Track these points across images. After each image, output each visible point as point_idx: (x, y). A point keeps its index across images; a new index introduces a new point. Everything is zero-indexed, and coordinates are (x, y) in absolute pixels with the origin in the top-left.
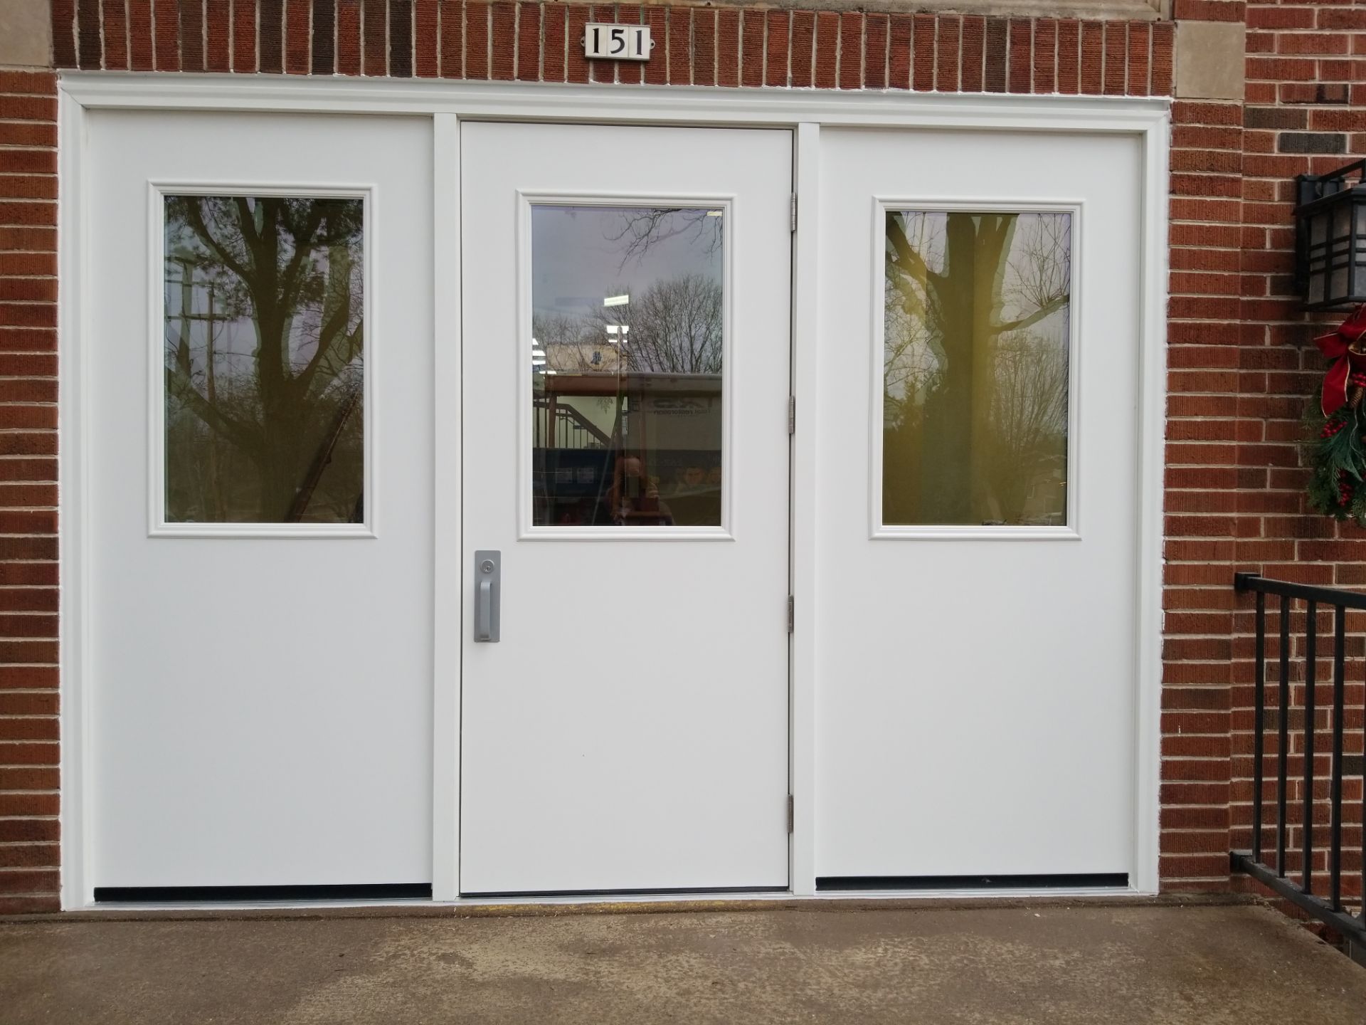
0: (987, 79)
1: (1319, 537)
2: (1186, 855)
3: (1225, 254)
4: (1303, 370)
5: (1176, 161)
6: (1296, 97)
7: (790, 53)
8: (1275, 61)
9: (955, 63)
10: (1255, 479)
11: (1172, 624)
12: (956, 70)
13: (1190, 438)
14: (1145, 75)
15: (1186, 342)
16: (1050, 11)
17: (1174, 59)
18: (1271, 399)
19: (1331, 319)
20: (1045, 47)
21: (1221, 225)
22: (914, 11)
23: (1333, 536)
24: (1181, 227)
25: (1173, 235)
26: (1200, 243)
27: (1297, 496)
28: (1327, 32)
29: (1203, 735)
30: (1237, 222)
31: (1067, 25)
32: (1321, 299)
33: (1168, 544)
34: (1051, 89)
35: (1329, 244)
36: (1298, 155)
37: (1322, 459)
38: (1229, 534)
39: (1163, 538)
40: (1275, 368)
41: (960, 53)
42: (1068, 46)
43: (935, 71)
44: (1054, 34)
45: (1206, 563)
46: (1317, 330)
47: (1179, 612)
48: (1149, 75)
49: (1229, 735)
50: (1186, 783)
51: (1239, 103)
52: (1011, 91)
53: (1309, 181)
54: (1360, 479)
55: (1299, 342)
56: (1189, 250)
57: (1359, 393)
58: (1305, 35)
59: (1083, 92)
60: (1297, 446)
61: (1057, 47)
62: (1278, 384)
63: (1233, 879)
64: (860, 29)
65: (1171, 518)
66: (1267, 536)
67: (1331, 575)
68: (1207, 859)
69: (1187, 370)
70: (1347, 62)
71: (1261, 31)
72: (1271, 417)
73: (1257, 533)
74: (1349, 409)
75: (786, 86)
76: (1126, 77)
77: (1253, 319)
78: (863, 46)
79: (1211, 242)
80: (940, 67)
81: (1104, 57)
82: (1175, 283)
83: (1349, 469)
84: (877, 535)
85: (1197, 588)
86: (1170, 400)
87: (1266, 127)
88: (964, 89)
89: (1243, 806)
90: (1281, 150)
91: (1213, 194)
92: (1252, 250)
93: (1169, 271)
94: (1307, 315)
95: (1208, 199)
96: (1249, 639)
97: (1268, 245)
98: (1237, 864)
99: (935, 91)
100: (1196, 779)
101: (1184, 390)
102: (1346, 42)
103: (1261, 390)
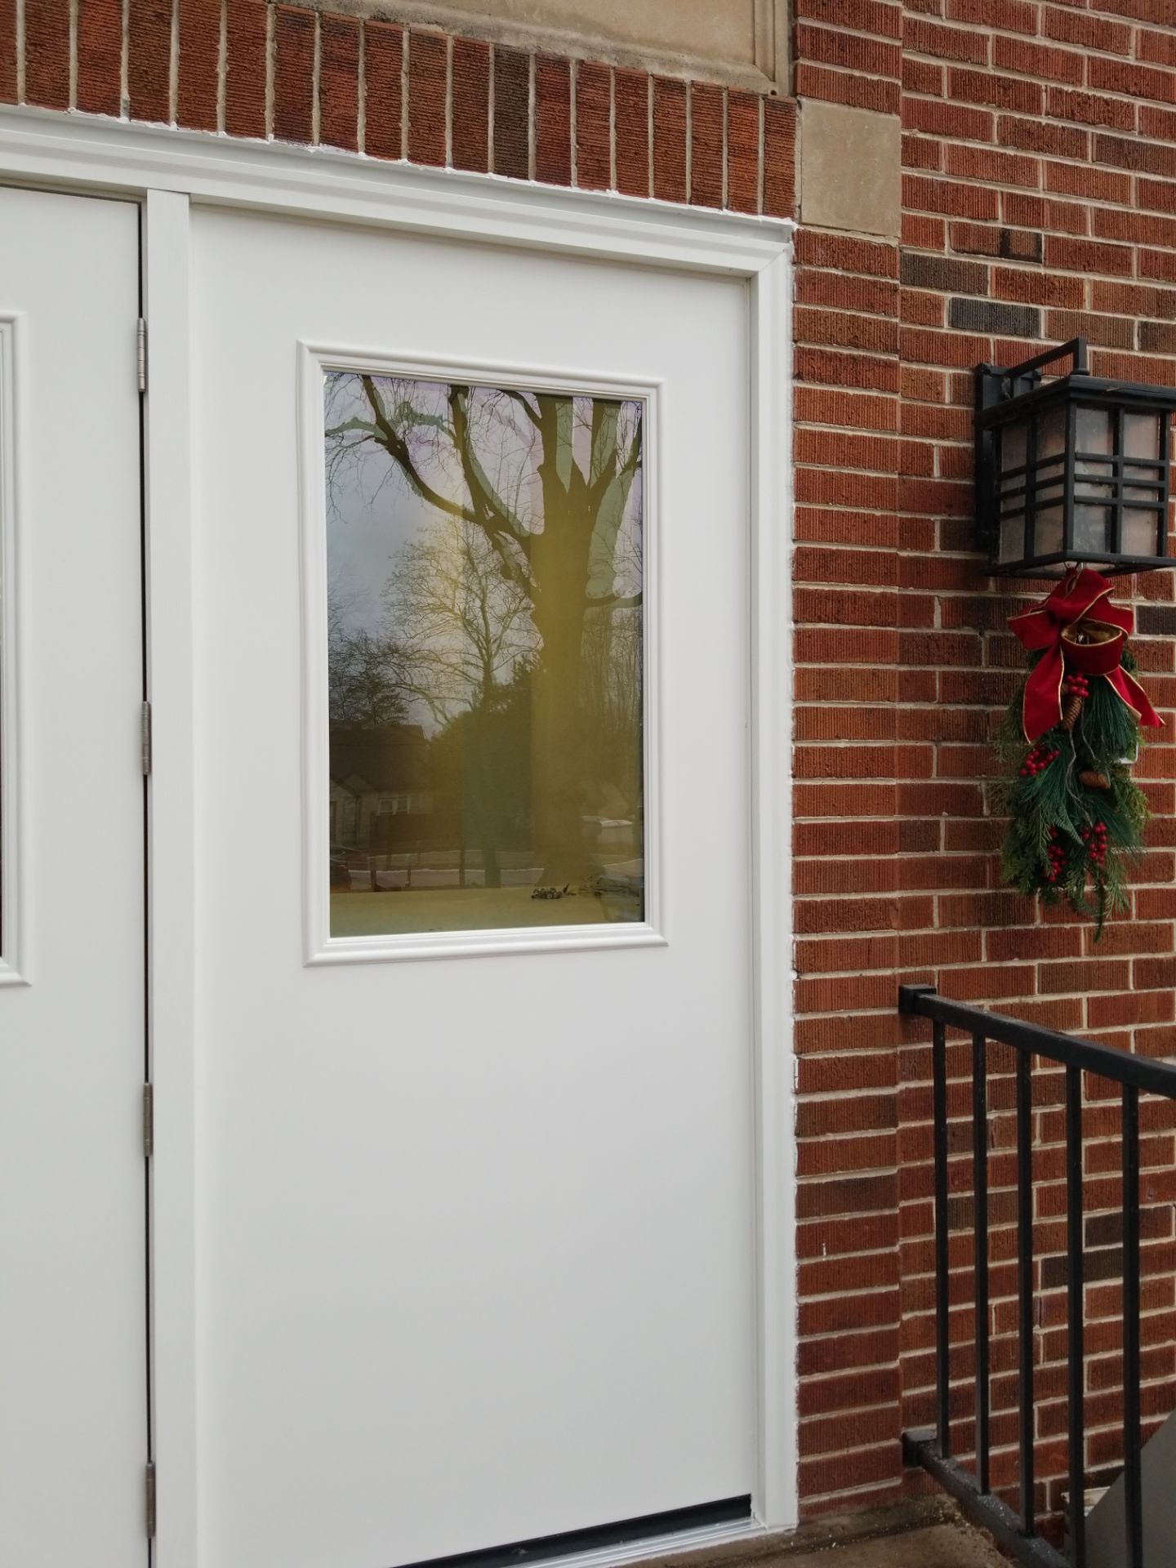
0: (496, 151)
1: (1014, 923)
2: (837, 1454)
3: (876, 481)
4: (987, 667)
5: (804, 327)
6: (974, 246)
7: (124, 55)
8: (943, 184)
9: (439, 117)
10: (923, 837)
11: (810, 1077)
12: (442, 128)
13: (829, 775)
14: (754, 180)
15: (820, 620)
16: (603, 52)
17: (797, 159)
18: (944, 711)
19: (1026, 589)
20: (591, 109)
21: (870, 435)
22: (366, 16)
23: (1032, 921)
24: (812, 434)
25: (800, 446)
26: (841, 462)
27: (981, 861)
28: (1011, 152)
29: (859, 1254)
30: (893, 431)
31: (630, 78)
32: (1018, 556)
33: (801, 947)
34: (604, 184)
35: (1031, 469)
36: (976, 335)
37: (1024, 809)
38: (889, 927)
39: (792, 937)
40: (949, 663)
41: (449, 100)
42: (632, 115)
43: (405, 125)
44: (608, 90)
45: (856, 974)
46: (1007, 605)
47: (820, 1056)
48: (760, 181)
49: (896, 1249)
50: (835, 1335)
51: (894, 243)
52: (537, 179)
53: (993, 375)
54: (1080, 841)
55: (981, 626)
56: (824, 473)
57: (1077, 706)
58: (982, 151)
59: (658, 196)
60: (981, 784)
61: (613, 112)
62: (955, 688)
63: (908, 1478)
64: (263, 29)
65: (804, 903)
66: (943, 926)
67: (1032, 981)
68: (869, 1455)
69: (823, 666)
70: (1038, 201)
71: (921, 136)
72: (945, 740)
73: (927, 921)
74: (1061, 730)
75: (118, 115)
76: (725, 179)
77: (917, 587)
78: (269, 63)
79: (856, 462)
80: (413, 119)
81: (688, 142)
82: (804, 525)
83: (1062, 825)
84: (318, 956)
85: (845, 1015)
86: (798, 713)
87: (931, 287)
88: (457, 165)
89: (920, 1358)
90: (954, 324)
91: (857, 384)
92: (914, 478)
93: (794, 505)
94: (992, 583)
95: (851, 392)
96: (922, 1089)
97: (936, 472)
98: (912, 1453)
99: (404, 161)
100: (851, 1327)
101: (819, 698)
102: (1036, 170)
103: (929, 698)
